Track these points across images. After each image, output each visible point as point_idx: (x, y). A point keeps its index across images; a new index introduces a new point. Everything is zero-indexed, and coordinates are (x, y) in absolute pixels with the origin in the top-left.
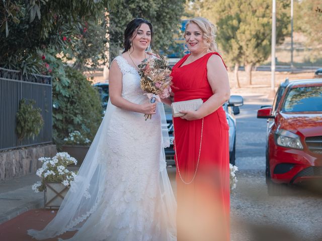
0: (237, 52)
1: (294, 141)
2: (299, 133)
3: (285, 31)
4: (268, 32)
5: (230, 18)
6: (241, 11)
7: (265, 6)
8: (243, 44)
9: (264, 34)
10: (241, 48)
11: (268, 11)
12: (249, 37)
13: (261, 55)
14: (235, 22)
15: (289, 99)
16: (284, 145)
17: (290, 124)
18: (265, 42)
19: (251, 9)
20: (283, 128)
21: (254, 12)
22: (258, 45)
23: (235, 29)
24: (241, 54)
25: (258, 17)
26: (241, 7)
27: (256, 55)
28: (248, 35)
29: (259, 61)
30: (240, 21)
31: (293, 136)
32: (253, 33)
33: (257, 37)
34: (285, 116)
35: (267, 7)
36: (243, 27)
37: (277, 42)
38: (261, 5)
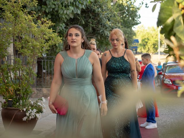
0: (147, 49)
1: (169, 82)
2: (171, 80)
3: (162, 43)
4: (157, 43)
5: (145, 39)
6: (149, 37)
7: (156, 35)
8: (149, 47)
9: (156, 44)
10: (149, 48)
11: (157, 36)
12: (151, 45)
13: (155, 50)
14: (147, 40)
15: (167, 69)
16: (166, 83)
17: (168, 77)
18: (156, 46)
19: (151, 36)
20: (166, 78)
21: (153, 37)
22: (154, 47)
23: (147, 42)
24: (149, 50)
25: (154, 38)
26: (149, 35)
27: (153, 50)
28: (151, 44)
29: (154, 52)
30: (148, 40)
31: (169, 80)
32: (153, 43)
33: (154, 44)
34: (166, 74)
35: (157, 35)
36: (149, 42)
37: (160, 46)
38: (155, 35)
